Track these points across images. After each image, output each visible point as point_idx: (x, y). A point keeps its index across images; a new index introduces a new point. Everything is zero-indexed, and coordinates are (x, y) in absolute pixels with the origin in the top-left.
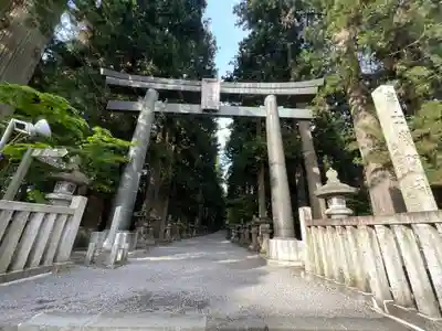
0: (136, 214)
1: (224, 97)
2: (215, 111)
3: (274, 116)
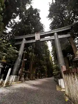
2: (39, 40)
3: (57, 38)
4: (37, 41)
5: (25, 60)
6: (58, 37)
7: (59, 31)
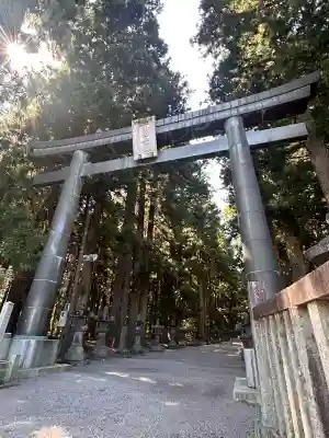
2: (153, 158)
3: (239, 146)
4: (141, 161)
5: (88, 257)
6: (244, 142)
7: (252, 108)
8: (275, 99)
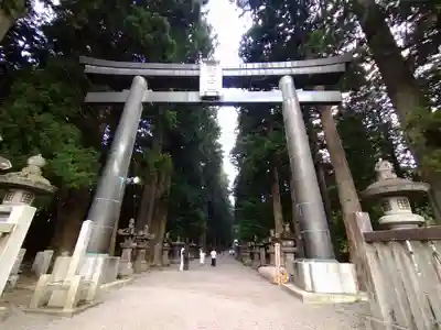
0: (121, 232)
1: (228, 82)
2: (217, 98)
3: (293, 100)
4: (205, 98)
8: (320, 68)
